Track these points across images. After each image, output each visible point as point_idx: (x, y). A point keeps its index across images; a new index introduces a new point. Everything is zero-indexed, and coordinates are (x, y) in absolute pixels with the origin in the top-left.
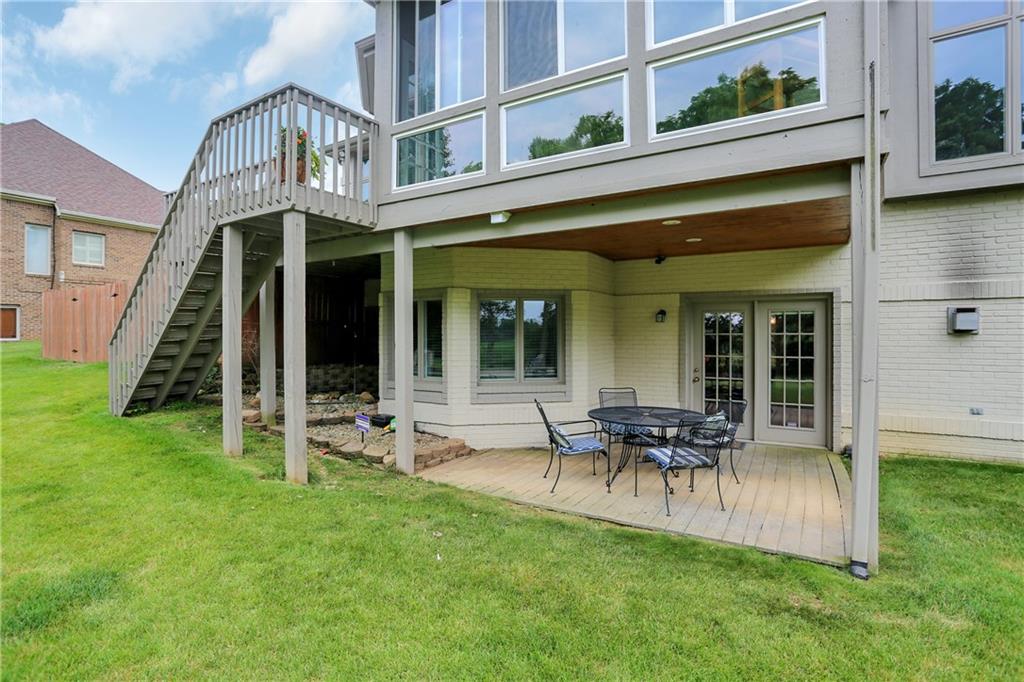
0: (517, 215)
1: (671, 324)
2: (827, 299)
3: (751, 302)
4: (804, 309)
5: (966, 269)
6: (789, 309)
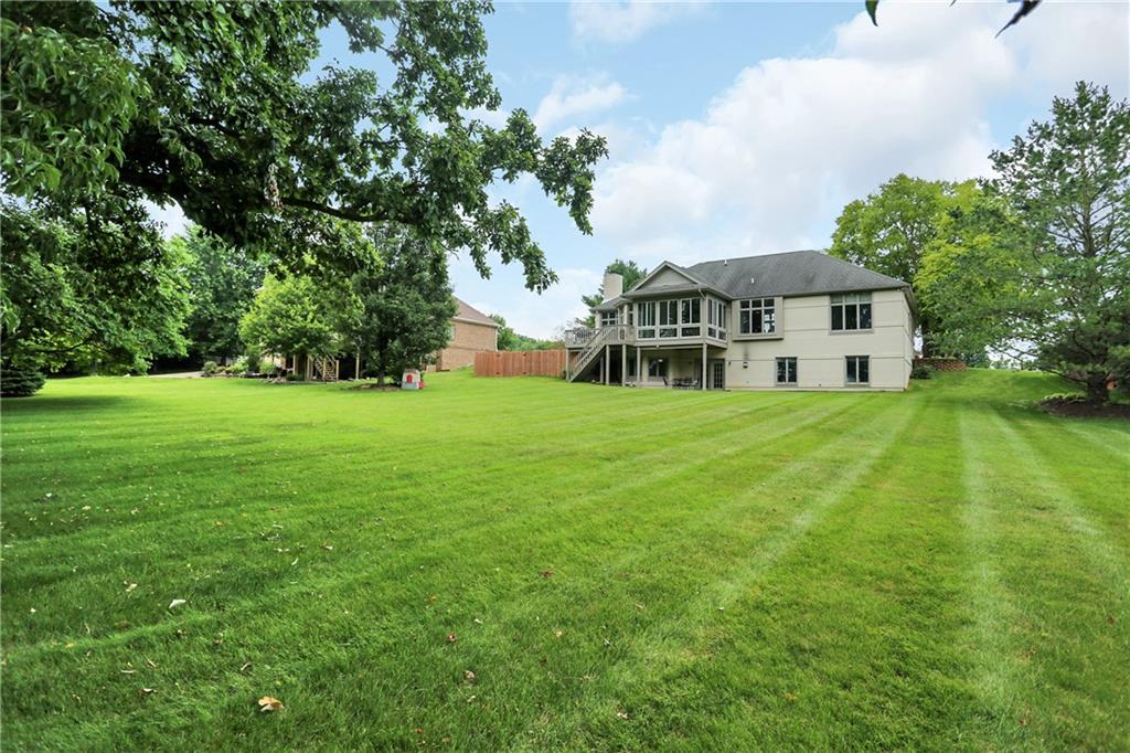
0: (660, 346)
1: (693, 366)
2: (723, 360)
4: (720, 362)
5: (746, 355)
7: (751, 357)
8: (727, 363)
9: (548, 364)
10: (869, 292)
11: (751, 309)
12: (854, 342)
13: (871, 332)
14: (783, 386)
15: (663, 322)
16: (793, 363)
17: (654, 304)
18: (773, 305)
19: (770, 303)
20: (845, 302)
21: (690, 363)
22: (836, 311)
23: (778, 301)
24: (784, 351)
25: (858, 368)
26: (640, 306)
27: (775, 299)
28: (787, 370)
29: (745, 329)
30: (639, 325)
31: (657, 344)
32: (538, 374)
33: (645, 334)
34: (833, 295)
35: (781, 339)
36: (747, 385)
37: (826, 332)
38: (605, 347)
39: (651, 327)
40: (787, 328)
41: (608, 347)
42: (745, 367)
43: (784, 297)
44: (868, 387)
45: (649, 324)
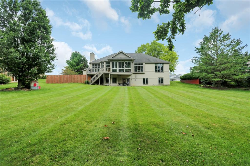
3: (126, 78)
4: (129, 79)
5: (136, 77)
6: (128, 79)
7: (137, 78)
8: (131, 79)
9: (78, 79)
10: (163, 63)
11: (137, 66)
12: (160, 75)
13: (163, 72)
15: (120, 67)
16: (147, 79)
17: (117, 63)
18: (142, 65)
19: (142, 64)
20: (158, 65)
21: (121, 79)
22: (156, 67)
23: (144, 64)
24: (145, 76)
25: (161, 81)
26: (112, 62)
27: (143, 63)
28: (145, 81)
29: (136, 70)
30: (112, 68)
31: (118, 74)
32: (74, 82)
33: (113, 71)
34: (156, 63)
35: (144, 73)
36: (136, 85)
37: (155, 72)
38: (103, 74)
39: (116, 69)
40: (146, 71)
41: (104, 74)
42: (136, 80)
43: (145, 63)
44: (163, 84)
45: (115, 68)
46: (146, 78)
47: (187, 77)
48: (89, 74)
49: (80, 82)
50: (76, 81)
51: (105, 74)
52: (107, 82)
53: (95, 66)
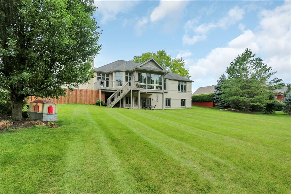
0: (148, 92)
2: (151, 99)
3: (146, 98)
4: (149, 99)
5: (157, 97)
6: (148, 99)
7: (159, 98)
8: (152, 100)
10: (187, 81)
12: (182, 95)
13: (186, 93)
14: (167, 107)
15: (149, 82)
18: (166, 81)
20: (181, 83)
22: (179, 86)
24: (166, 96)
25: (183, 103)
26: (139, 74)
27: (167, 79)
28: (168, 102)
33: (141, 86)
34: (180, 81)
35: (167, 93)
36: (158, 107)
37: (177, 92)
40: (169, 89)
41: (131, 91)
42: (157, 101)
43: (169, 80)
44: (185, 107)
45: (143, 83)
46: (169, 99)
47: (198, 99)
48: (103, 90)
49: (86, 103)
50: (78, 100)
51: (133, 90)
52: (128, 104)
53: (101, 77)
